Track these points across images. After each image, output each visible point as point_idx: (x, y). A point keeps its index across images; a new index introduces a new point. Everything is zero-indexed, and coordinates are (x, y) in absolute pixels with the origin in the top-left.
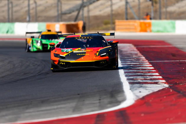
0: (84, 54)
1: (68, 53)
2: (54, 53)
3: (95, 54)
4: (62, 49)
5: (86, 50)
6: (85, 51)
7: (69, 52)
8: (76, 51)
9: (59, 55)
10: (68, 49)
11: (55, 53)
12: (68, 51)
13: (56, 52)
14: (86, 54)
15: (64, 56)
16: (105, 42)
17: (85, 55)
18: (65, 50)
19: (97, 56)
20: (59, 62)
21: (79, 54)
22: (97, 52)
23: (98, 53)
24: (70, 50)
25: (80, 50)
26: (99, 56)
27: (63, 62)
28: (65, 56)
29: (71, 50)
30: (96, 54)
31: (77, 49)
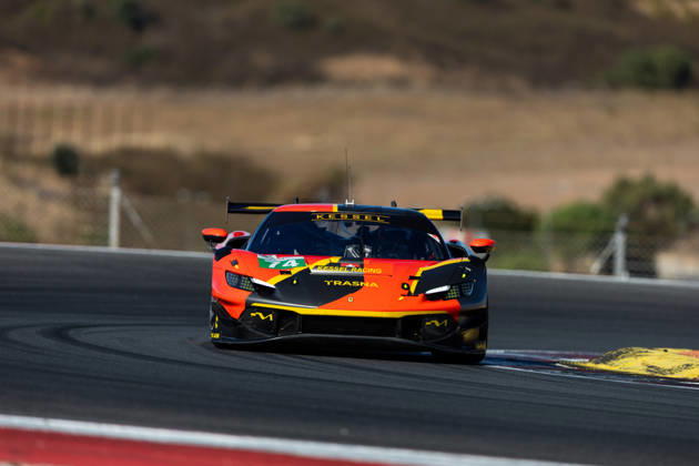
0: (355, 283)
1: (289, 273)
2: (227, 271)
3: (403, 287)
4: (259, 256)
5: (362, 266)
6: (360, 271)
7: (294, 272)
8: (320, 267)
9: (249, 278)
10: (285, 259)
11: (230, 268)
12: (285, 265)
13: (236, 266)
14: (367, 284)
15: (271, 284)
16: (437, 239)
17: (360, 287)
18: (274, 261)
19: (409, 294)
20: (249, 307)
21: (335, 283)
22: (412, 278)
23: (414, 284)
24: (294, 263)
25: (338, 265)
26: (421, 296)
27: (266, 311)
28: (273, 286)
29: (297, 261)
30: (409, 288)
31: (325, 261)
